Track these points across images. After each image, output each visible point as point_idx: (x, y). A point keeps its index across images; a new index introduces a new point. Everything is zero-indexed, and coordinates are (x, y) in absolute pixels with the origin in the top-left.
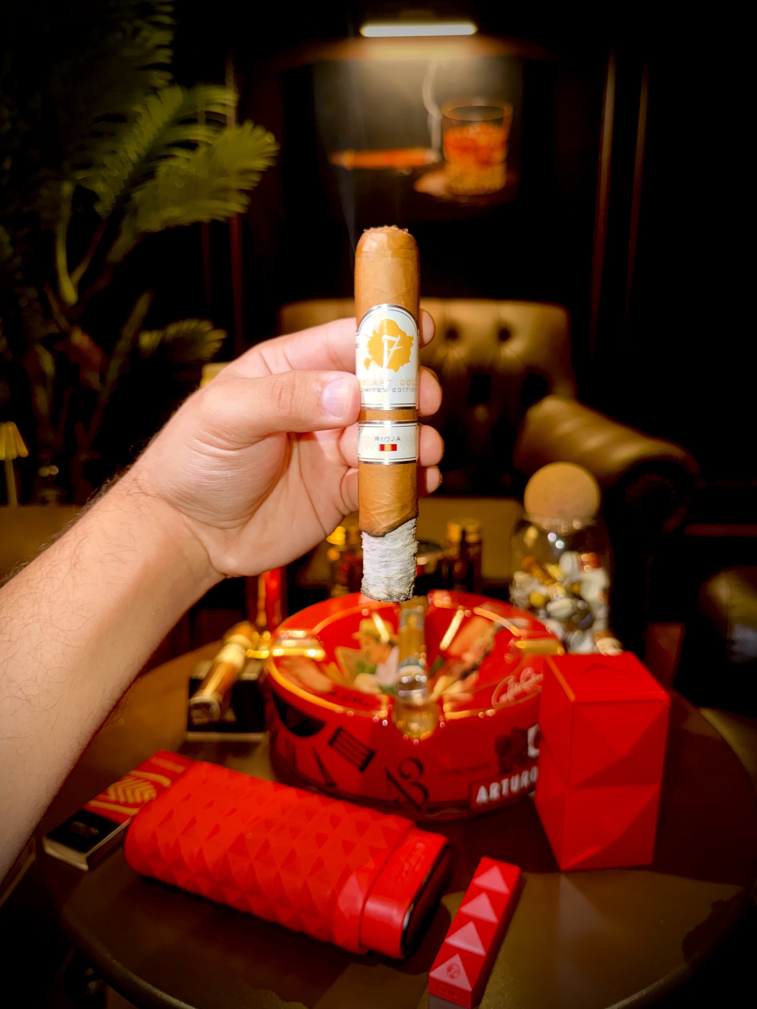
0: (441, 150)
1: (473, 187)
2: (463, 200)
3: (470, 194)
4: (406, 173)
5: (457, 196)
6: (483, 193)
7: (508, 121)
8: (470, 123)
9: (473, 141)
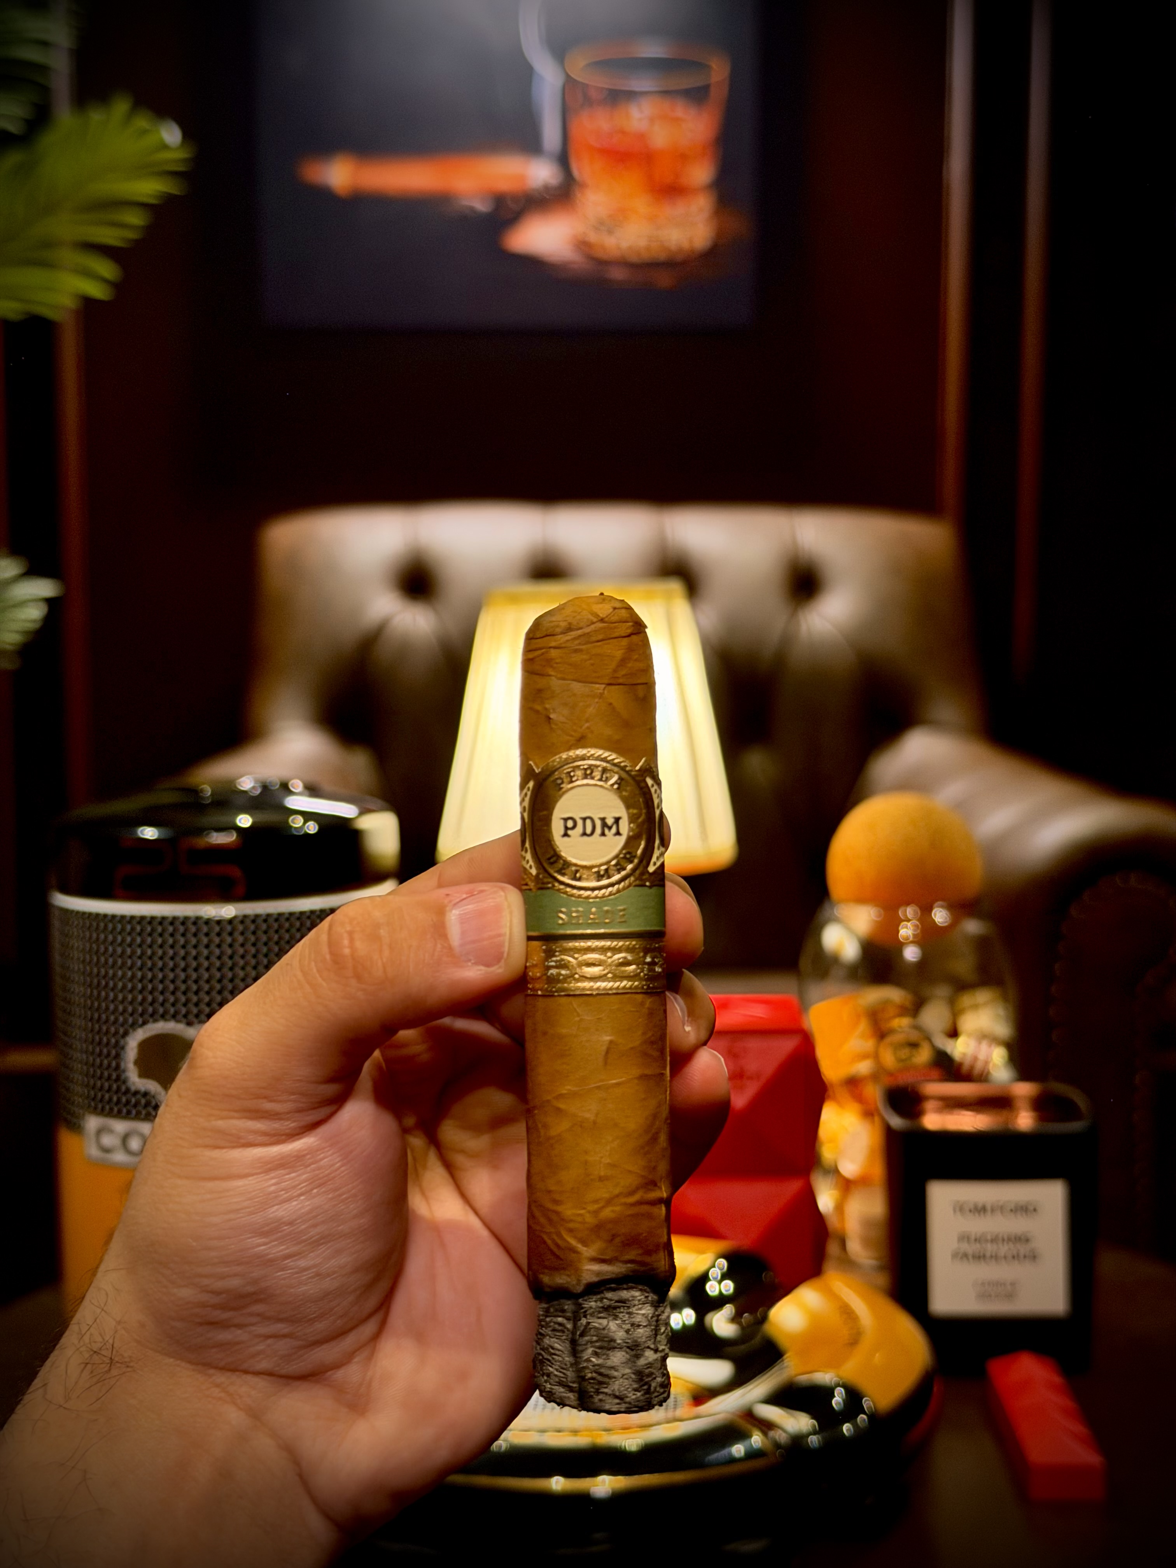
0: (563, 160)
1: (642, 243)
2: (618, 274)
3: (634, 259)
4: (482, 206)
5: (603, 263)
6: (663, 257)
7: (719, 93)
8: (630, 95)
9: (641, 137)
